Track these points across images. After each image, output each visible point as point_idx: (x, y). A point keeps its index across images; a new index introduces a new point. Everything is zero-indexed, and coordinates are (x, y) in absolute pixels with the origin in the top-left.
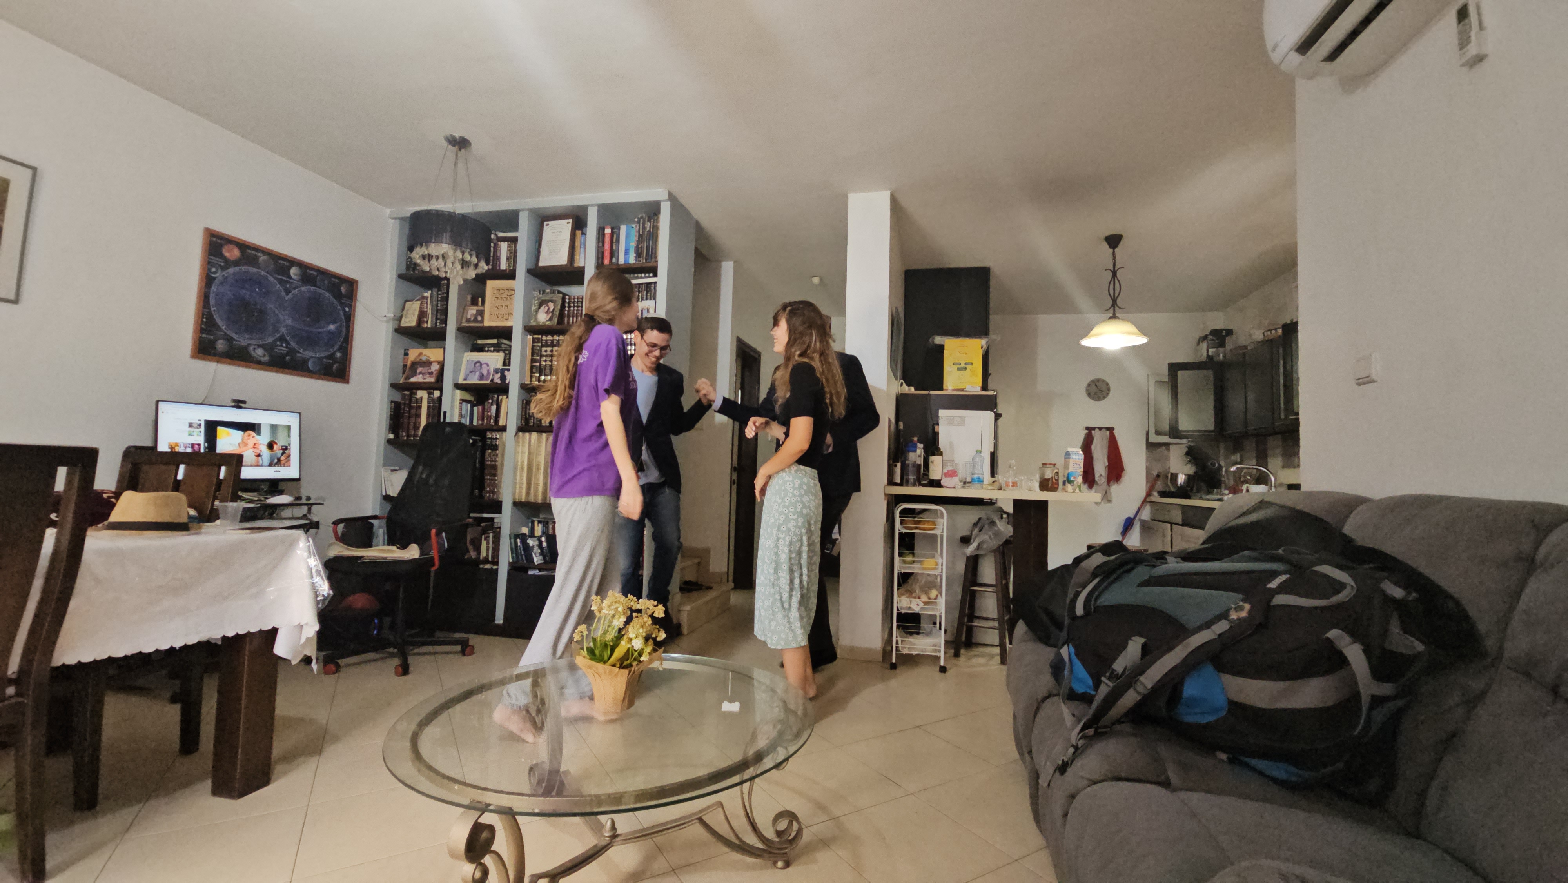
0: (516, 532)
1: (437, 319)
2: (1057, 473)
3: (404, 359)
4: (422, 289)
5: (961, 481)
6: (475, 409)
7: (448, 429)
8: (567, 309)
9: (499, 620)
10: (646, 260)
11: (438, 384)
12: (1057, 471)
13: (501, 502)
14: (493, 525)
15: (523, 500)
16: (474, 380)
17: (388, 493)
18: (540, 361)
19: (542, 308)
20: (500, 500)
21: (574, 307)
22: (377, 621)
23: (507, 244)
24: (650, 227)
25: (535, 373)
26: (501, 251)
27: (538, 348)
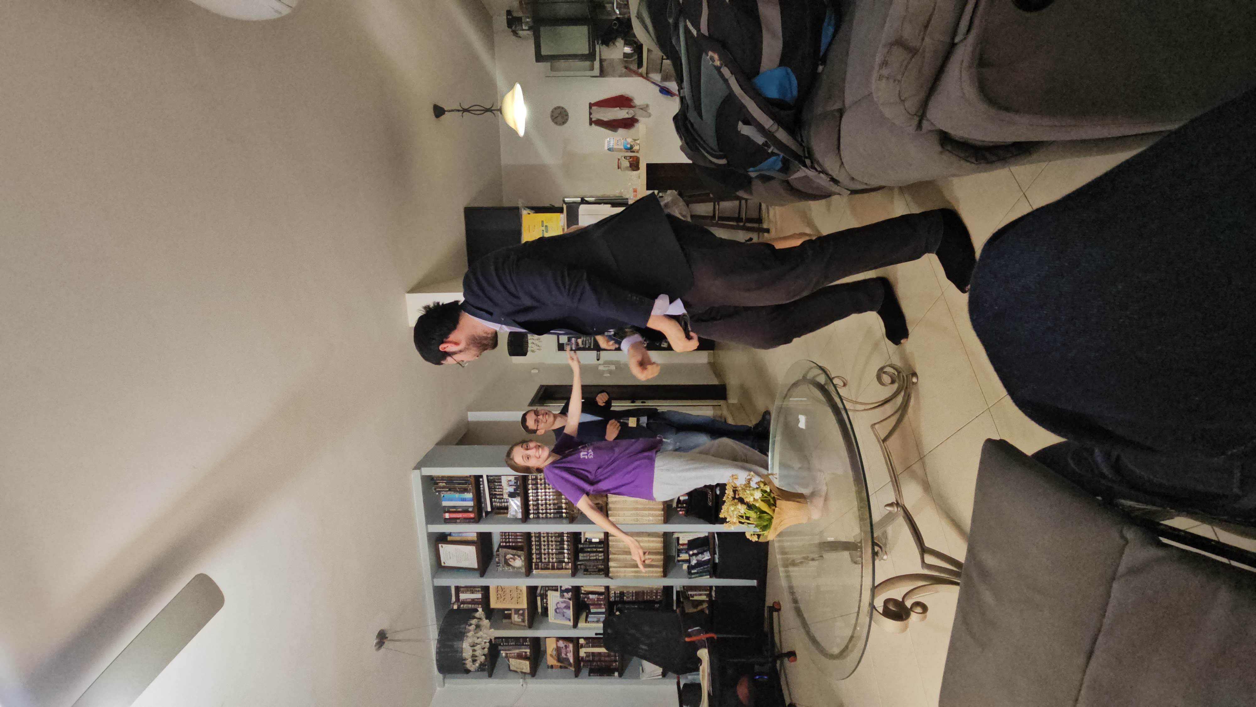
0: (686, 573)
1: (523, 645)
2: (624, 158)
3: (555, 668)
4: (501, 657)
6: (592, 611)
7: (609, 631)
8: (511, 544)
9: (754, 583)
10: (469, 485)
11: (574, 641)
12: (623, 158)
13: (664, 587)
14: (681, 593)
15: (662, 570)
16: (570, 613)
17: (661, 674)
18: (553, 562)
20: (662, 587)
21: (509, 538)
22: (757, 677)
23: (460, 594)
24: (443, 483)
25: (562, 567)
26: (466, 599)
27: (543, 565)
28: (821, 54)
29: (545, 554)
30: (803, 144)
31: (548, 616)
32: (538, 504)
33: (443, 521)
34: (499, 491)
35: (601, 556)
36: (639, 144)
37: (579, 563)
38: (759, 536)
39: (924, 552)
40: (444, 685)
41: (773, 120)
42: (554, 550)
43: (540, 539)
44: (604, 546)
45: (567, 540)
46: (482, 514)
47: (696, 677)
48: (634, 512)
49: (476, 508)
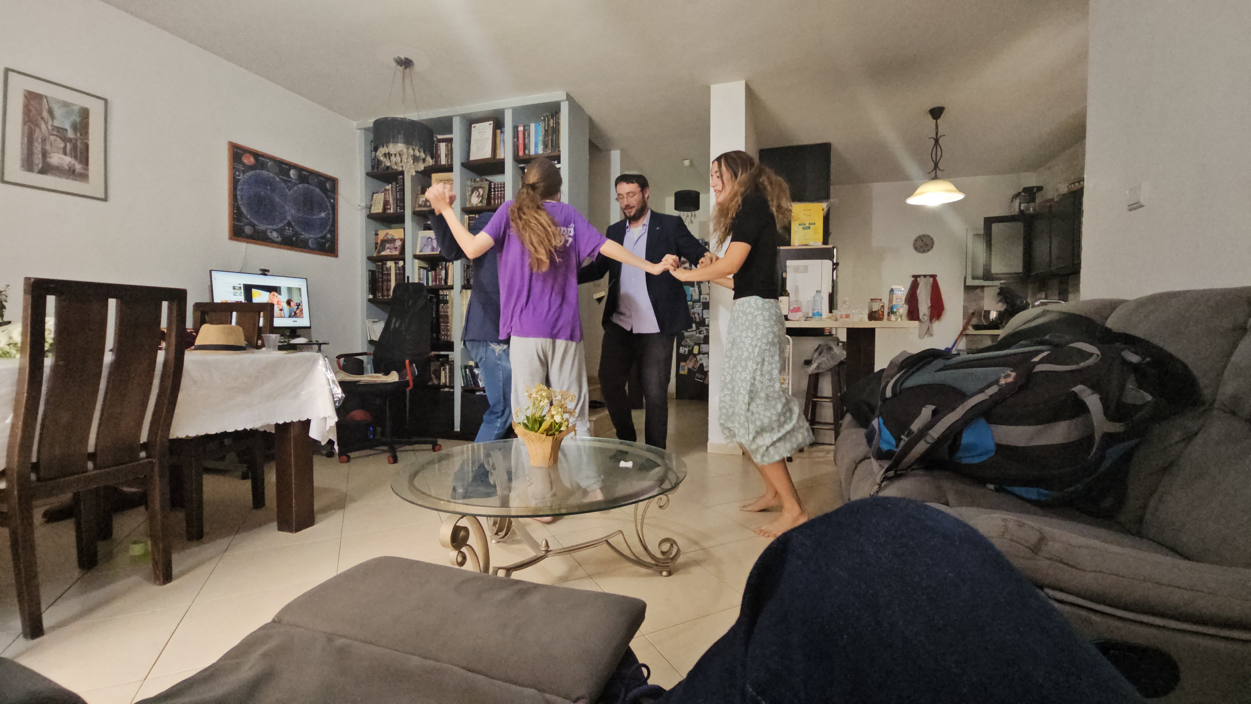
0: (465, 364)
1: (397, 206)
2: (883, 306)
3: (376, 238)
4: (386, 184)
5: (804, 316)
6: (430, 273)
7: (412, 288)
8: (493, 193)
9: (457, 428)
10: (552, 150)
11: (402, 256)
12: (882, 304)
14: (448, 360)
16: (427, 252)
17: (372, 339)
19: (474, 193)
20: (452, 341)
21: (498, 191)
22: (371, 429)
23: (444, 144)
24: (553, 123)
26: (441, 149)
28: (1007, 488)
30: (910, 470)
31: (422, 231)
33: (516, 124)
36: (894, 321)
39: (508, 570)
40: (360, 130)
41: (938, 439)
47: (370, 371)
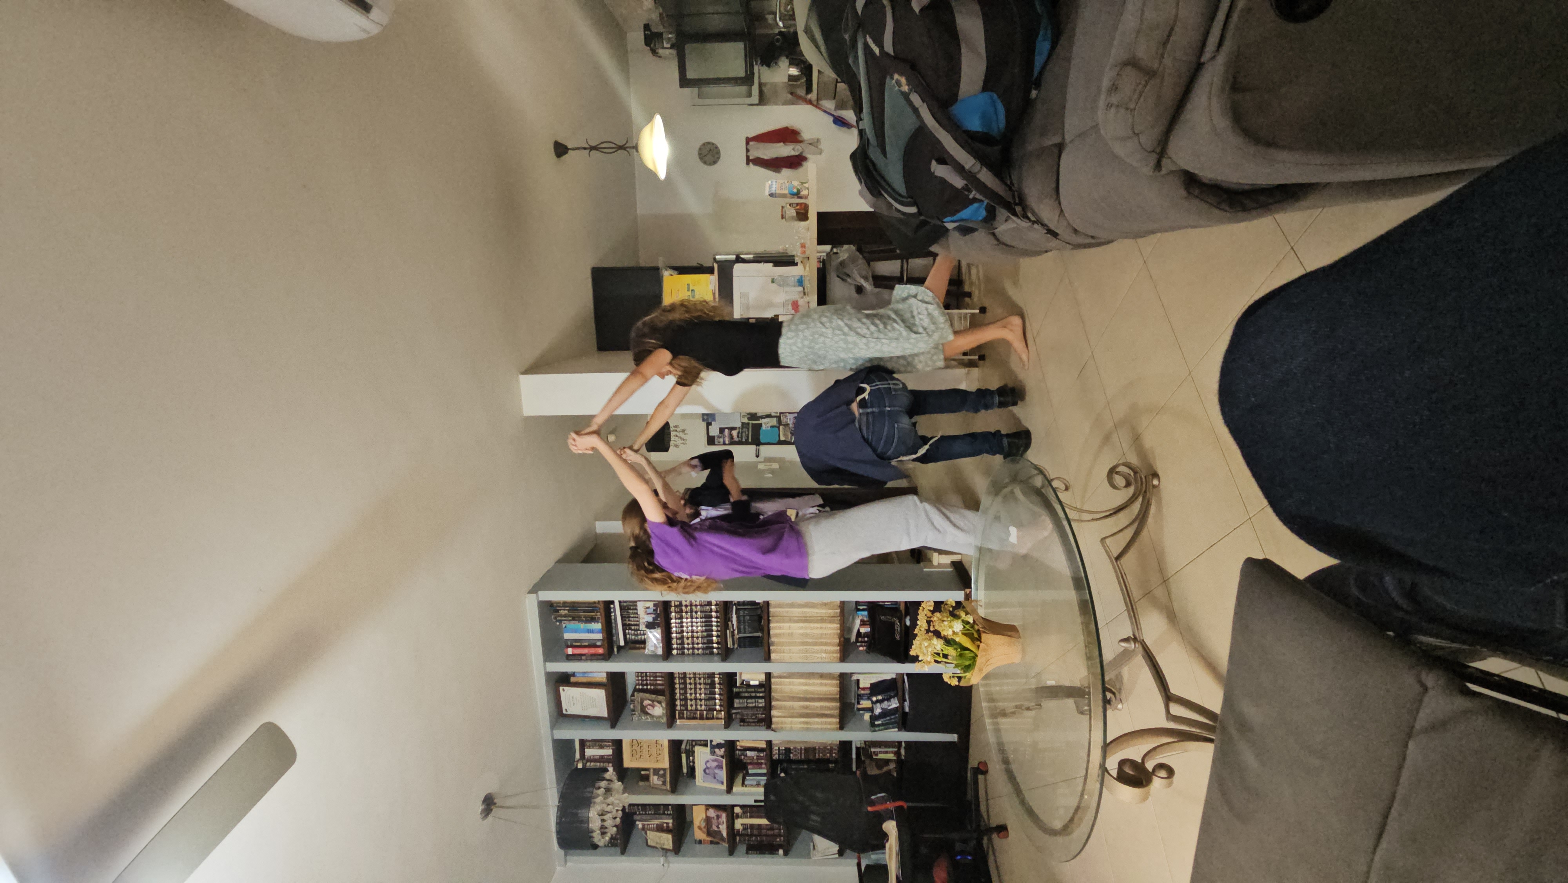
0: (868, 726)
1: (664, 814)
2: (790, 205)
3: (704, 844)
4: (637, 829)
5: (802, 298)
6: (750, 771)
7: (772, 798)
8: (649, 687)
9: (953, 738)
10: (597, 612)
12: (788, 205)
13: (840, 741)
14: (862, 749)
15: (838, 720)
16: (723, 774)
17: (836, 852)
18: (701, 710)
20: (838, 743)
21: (647, 680)
22: (959, 857)
23: (586, 750)
24: (565, 610)
25: (713, 715)
26: (594, 756)
27: (689, 713)
28: (1036, 74)
29: (691, 700)
30: (1013, 188)
31: (695, 779)
32: (682, 637)
33: (565, 658)
34: (634, 621)
35: (761, 703)
36: (808, 189)
37: (734, 711)
38: (960, 678)
39: (1169, 700)
40: (566, 864)
41: (975, 158)
42: (703, 695)
43: (685, 681)
44: (765, 689)
45: (718, 682)
46: (613, 650)
47: (881, 856)
48: (802, 647)
49: (606, 641)
